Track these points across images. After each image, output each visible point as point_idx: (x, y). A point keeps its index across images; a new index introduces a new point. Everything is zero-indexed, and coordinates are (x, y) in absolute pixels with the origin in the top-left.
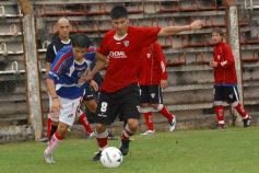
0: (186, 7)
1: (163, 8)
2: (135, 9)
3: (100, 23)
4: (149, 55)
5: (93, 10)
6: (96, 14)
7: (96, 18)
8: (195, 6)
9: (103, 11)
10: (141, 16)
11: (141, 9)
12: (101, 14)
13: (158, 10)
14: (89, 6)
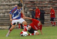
0: (54, 2)
1: (49, 2)
2: (44, 2)
3: (36, 5)
4: (37, 12)
5: (35, 2)
6: (36, 3)
7: (36, 4)
8: (55, 2)
9: (37, 2)
10: (45, 4)
11: (45, 2)
12: (37, 3)
13: (48, 2)
14: (34, 2)
